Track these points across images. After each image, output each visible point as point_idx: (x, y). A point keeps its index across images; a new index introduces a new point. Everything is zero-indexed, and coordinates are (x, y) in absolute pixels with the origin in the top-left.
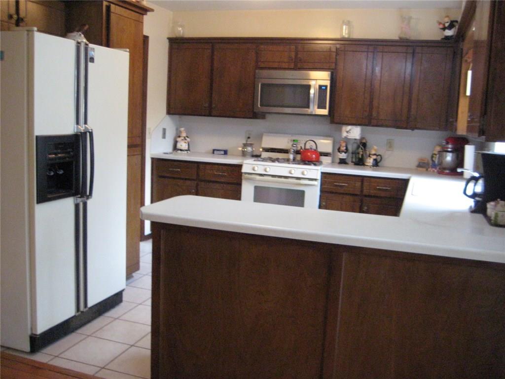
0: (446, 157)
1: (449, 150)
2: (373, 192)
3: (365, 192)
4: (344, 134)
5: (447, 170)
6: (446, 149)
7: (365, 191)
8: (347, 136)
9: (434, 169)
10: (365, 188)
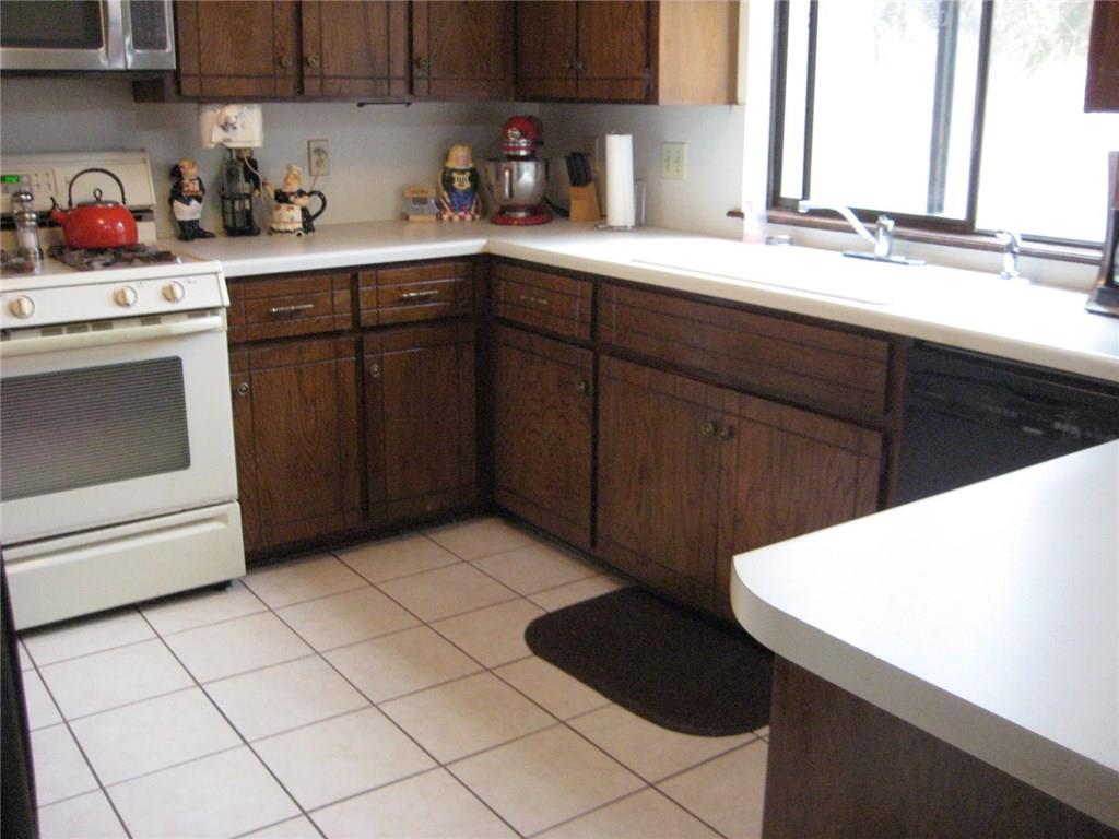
0: (519, 175)
1: (523, 153)
2: (388, 312)
3: (367, 316)
4: (218, 136)
5: (521, 211)
6: (512, 153)
7: (364, 313)
8: (229, 140)
9: (462, 214)
10: (362, 306)
